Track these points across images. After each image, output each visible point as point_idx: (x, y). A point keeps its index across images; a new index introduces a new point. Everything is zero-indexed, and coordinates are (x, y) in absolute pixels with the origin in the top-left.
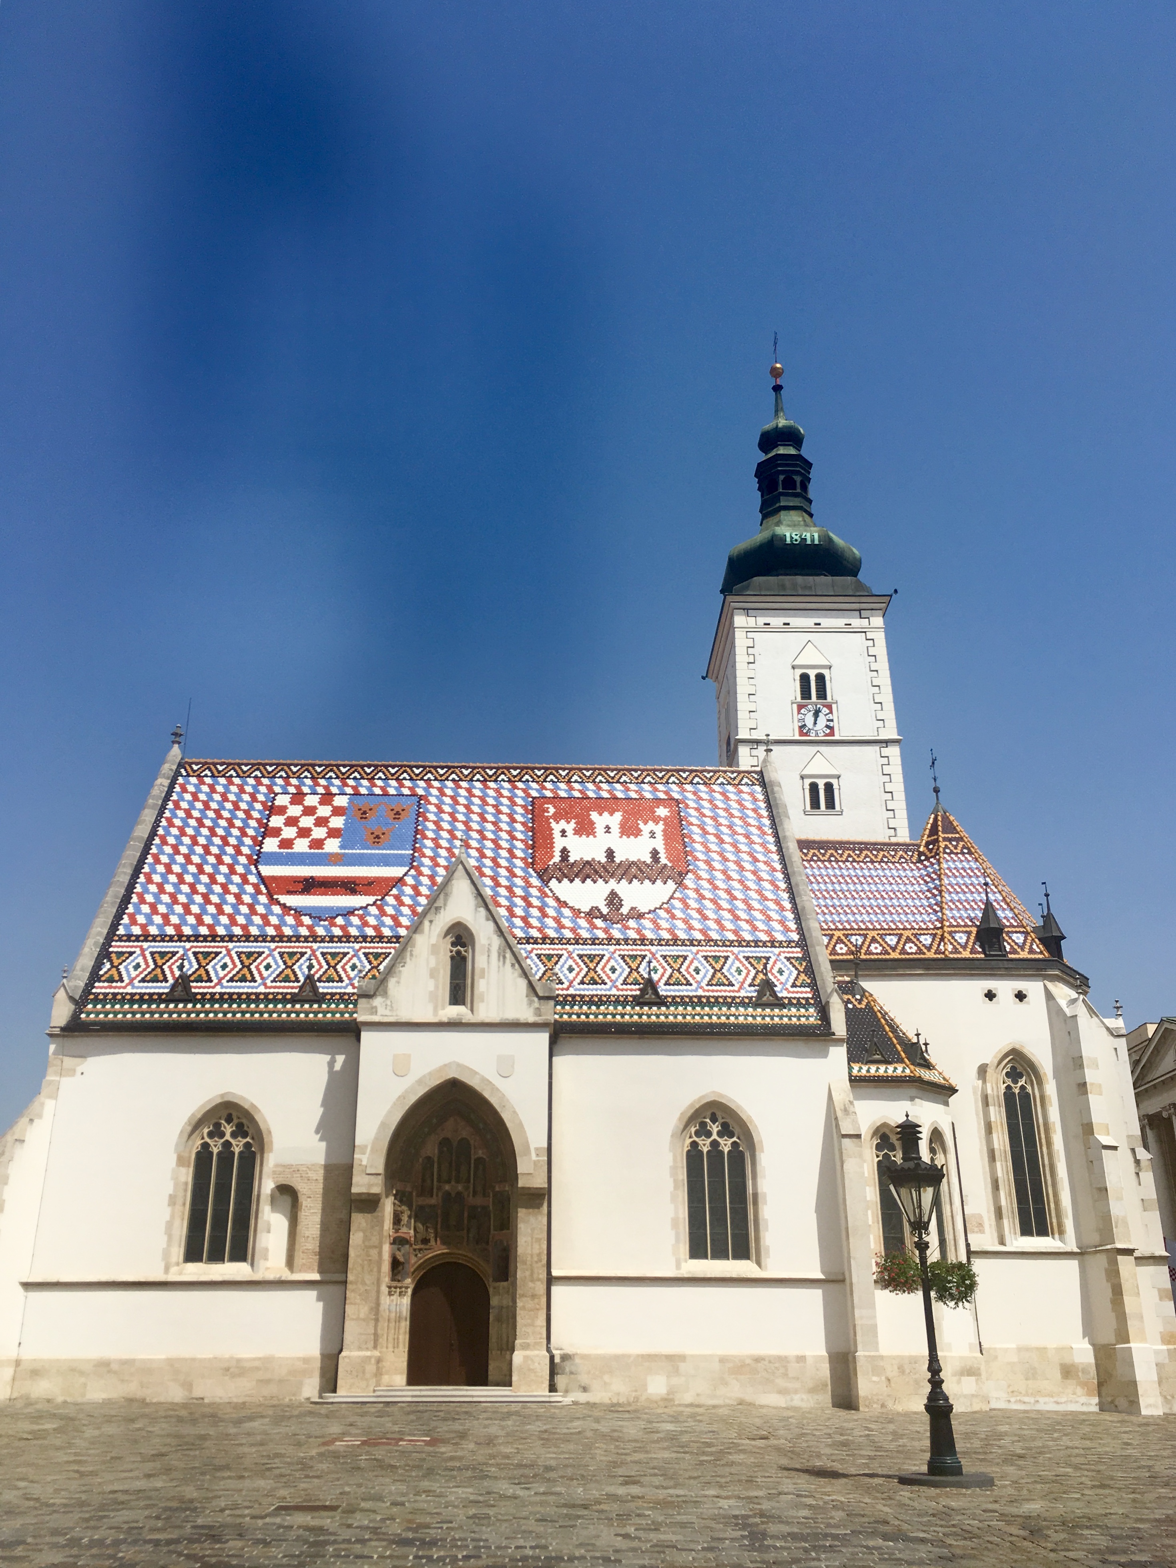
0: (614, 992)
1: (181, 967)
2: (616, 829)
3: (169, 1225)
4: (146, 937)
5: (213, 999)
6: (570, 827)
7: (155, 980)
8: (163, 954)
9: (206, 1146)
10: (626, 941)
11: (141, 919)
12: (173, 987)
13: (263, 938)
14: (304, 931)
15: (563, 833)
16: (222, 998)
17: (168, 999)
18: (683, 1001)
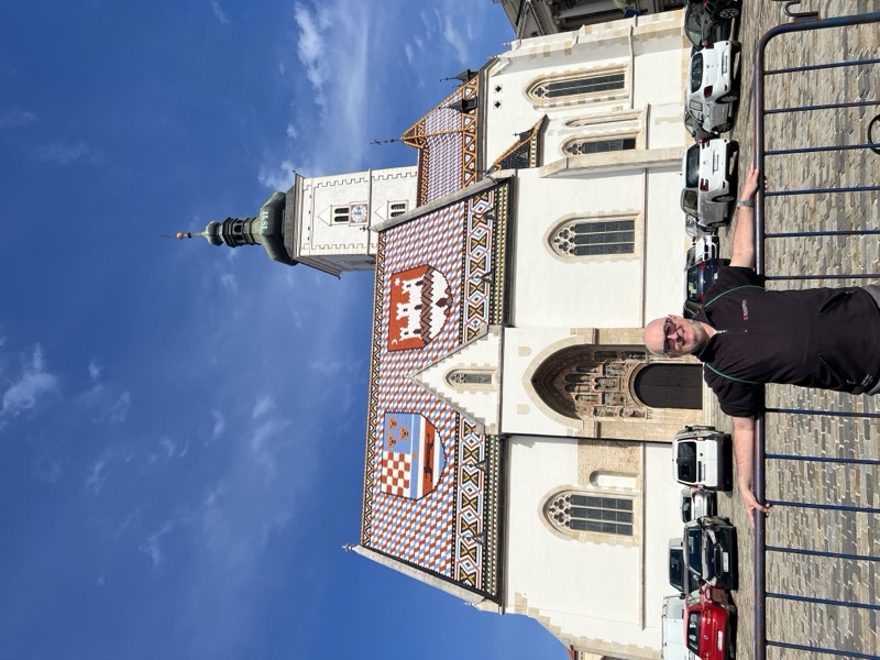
0: (488, 297)
1: (469, 539)
2: (405, 306)
3: (611, 544)
4: (452, 560)
5: (486, 520)
6: (403, 330)
7: (475, 554)
8: (462, 550)
9: (567, 524)
10: (462, 294)
11: (443, 564)
12: (480, 543)
13: (455, 493)
14: (452, 471)
15: (406, 333)
16: (486, 515)
17: (485, 545)
18: (494, 260)
